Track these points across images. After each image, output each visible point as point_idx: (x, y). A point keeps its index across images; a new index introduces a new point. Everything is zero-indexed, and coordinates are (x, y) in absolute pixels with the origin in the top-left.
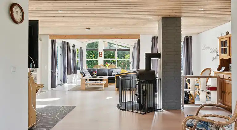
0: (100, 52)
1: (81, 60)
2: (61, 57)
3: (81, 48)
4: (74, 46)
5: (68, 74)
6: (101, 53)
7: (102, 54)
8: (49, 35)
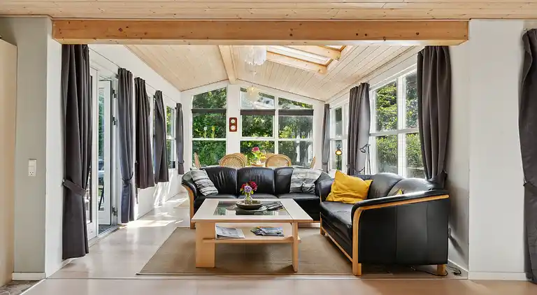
0: (231, 119)
1: (179, 139)
2: (114, 127)
3: (179, 106)
4: (159, 95)
5: (138, 185)
6: (233, 121)
7: (235, 124)
8: (49, 20)
